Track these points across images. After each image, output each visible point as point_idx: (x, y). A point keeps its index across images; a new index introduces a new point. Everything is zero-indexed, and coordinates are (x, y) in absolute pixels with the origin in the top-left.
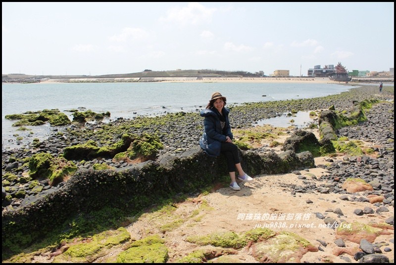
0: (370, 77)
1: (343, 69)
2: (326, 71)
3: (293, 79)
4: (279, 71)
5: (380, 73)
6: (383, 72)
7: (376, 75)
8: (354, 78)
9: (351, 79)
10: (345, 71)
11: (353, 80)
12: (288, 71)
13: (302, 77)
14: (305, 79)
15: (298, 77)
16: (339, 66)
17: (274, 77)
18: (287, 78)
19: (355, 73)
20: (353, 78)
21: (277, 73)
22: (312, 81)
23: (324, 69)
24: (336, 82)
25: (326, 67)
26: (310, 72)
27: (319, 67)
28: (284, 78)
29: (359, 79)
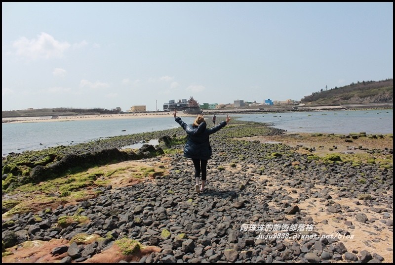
0: (219, 109)
1: (195, 103)
2: (180, 105)
3: (150, 114)
4: (136, 107)
5: (227, 105)
6: (229, 104)
7: (223, 107)
8: (205, 111)
9: (202, 112)
10: (197, 104)
11: (204, 112)
12: (145, 107)
13: (158, 112)
14: (161, 113)
15: (154, 112)
16: (192, 100)
17: (131, 113)
18: (144, 114)
19: (206, 106)
20: (203, 111)
21: (133, 109)
22: (168, 116)
23: (178, 103)
24: (189, 115)
25: (180, 101)
26: (165, 106)
27: (173, 101)
28: (141, 114)
29: (209, 111)
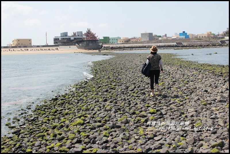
0: (122, 44)
1: (93, 36)
2: (75, 38)
3: (32, 48)
4: (19, 40)
5: (132, 39)
6: (134, 38)
7: (128, 41)
8: (106, 46)
9: (102, 46)
10: (95, 38)
11: (104, 47)
12: (30, 40)
13: (48, 46)
15: (38, 46)
16: (89, 33)
17: (13, 47)
19: (106, 40)
20: (104, 45)
21: (16, 43)
22: (56, 51)
23: (72, 36)
24: (87, 51)
25: (75, 34)
26: (56, 40)
27: (66, 34)
29: (111, 46)
